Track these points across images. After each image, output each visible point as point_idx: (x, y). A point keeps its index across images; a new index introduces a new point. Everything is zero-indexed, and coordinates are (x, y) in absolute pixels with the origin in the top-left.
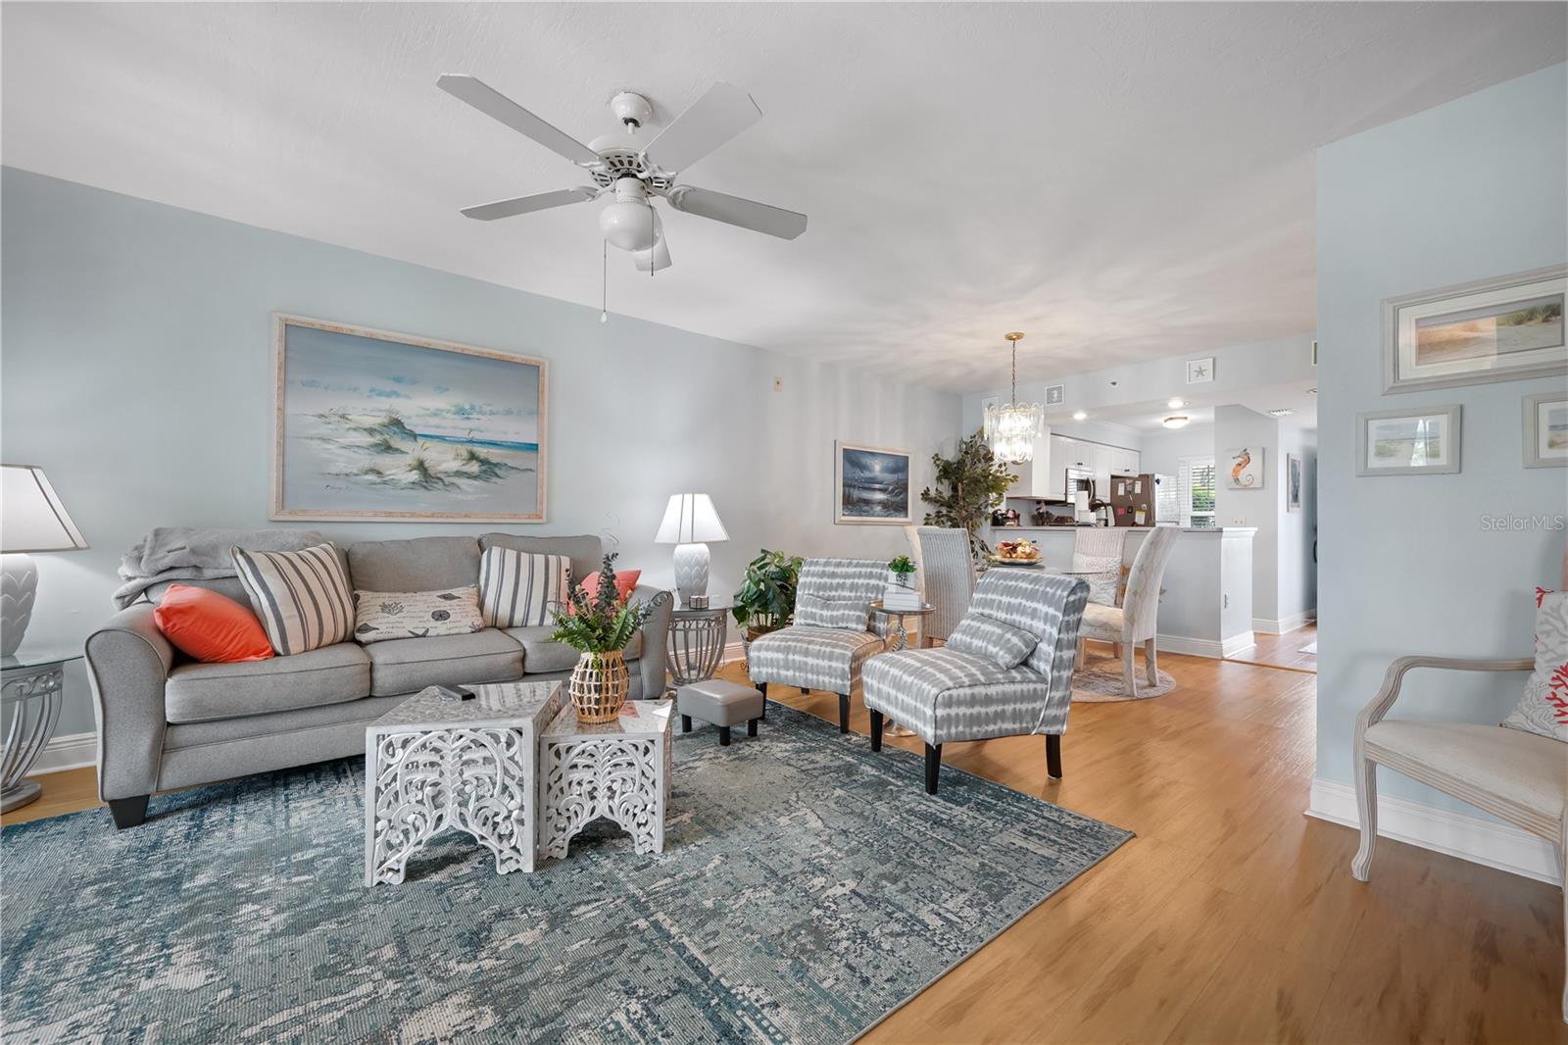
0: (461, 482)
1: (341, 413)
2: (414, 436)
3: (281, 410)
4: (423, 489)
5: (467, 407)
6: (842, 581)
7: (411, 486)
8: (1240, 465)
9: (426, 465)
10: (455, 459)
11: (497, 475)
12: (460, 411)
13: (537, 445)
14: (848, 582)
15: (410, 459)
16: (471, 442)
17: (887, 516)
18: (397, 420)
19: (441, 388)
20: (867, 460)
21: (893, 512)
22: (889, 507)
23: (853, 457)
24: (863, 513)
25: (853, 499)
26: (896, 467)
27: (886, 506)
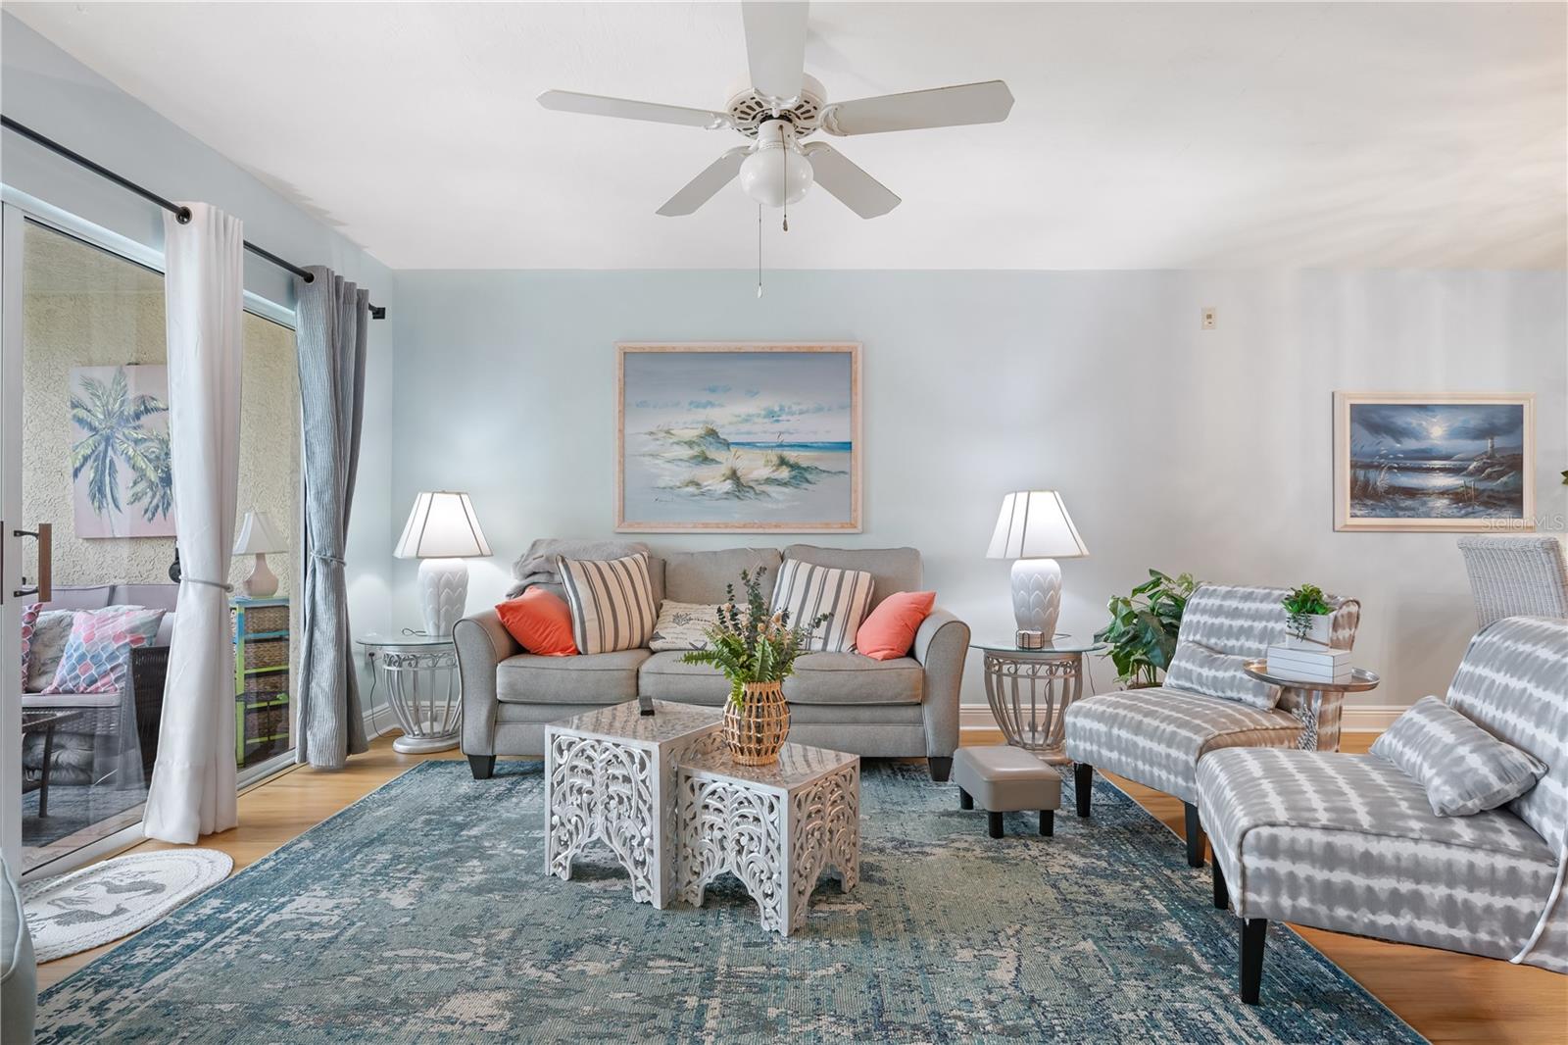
0: (772, 490)
1: (666, 428)
2: (727, 445)
3: (621, 431)
4: (736, 500)
5: (777, 409)
6: (1247, 624)
7: (725, 496)
9: (739, 474)
10: (765, 466)
11: (808, 481)
12: (771, 415)
13: (850, 443)
14: (1259, 625)
15: (724, 469)
16: (781, 446)
17: (1466, 515)
18: (712, 430)
19: (752, 393)
20: (1412, 420)
21: (1481, 508)
22: (1470, 499)
23: (1376, 418)
24: (1401, 513)
25: (1375, 489)
26: (1487, 426)
27: (1461, 499)
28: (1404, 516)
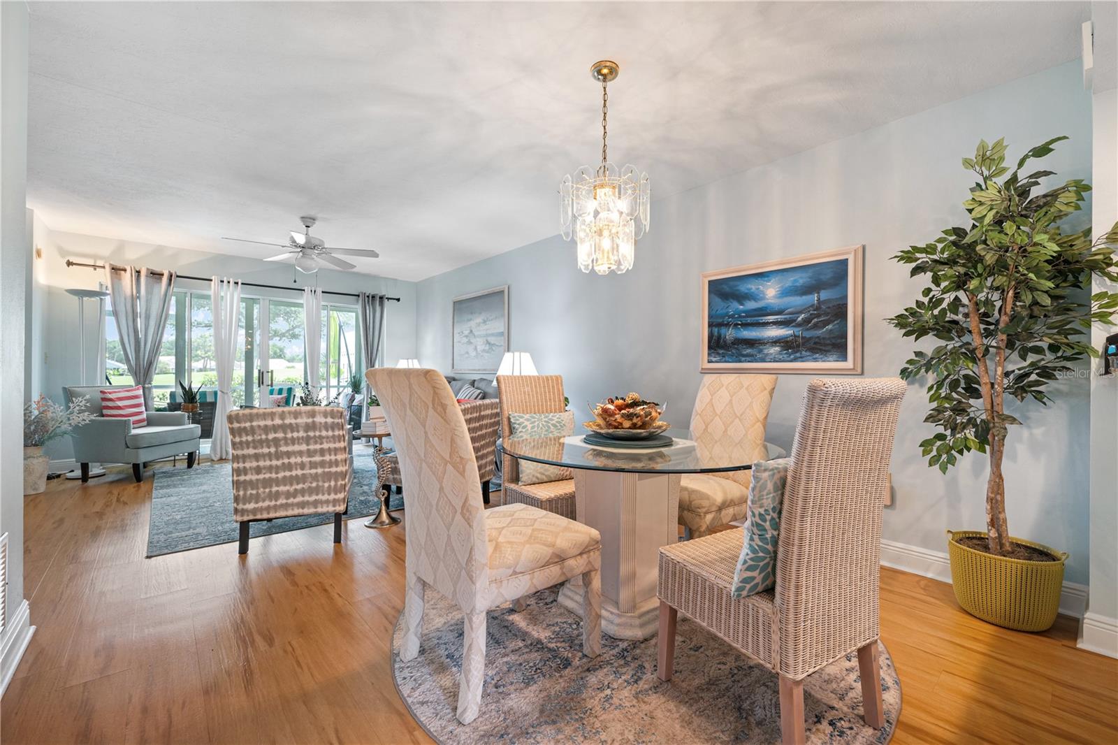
0: (485, 354)
1: (462, 331)
2: (475, 336)
3: (453, 333)
5: (486, 319)
7: (474, 358)
9: (477, 348)
10: (483, 344)
13: (504, 332)
15: (474, 347)
16: (487, 335)
19: (480, 314)
20: (752, 286)
21: (808, 354)
22: (798, 346)
23: (726, 288)
24: (743, 359)
25: (725, 342)
26: (814, 282)
27: (791, 347)
28: (745, 361)
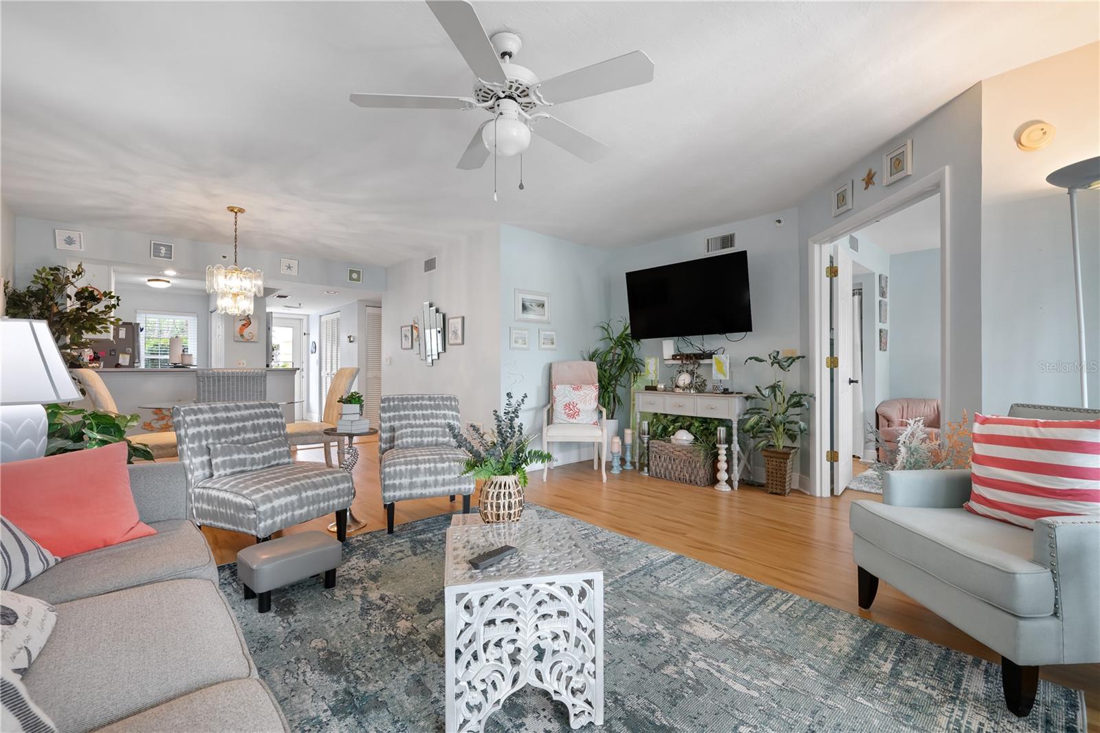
8: (244, 325)
